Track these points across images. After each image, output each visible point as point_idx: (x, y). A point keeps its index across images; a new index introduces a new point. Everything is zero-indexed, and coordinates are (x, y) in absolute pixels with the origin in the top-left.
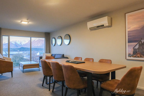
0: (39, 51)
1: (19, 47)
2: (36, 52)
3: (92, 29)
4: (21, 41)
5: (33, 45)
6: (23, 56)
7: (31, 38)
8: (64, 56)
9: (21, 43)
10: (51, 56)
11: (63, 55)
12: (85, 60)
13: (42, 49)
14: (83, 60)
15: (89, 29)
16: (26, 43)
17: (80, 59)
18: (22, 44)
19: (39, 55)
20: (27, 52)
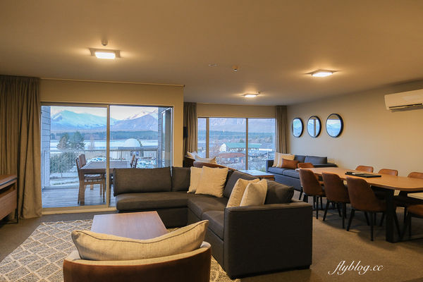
0: (226, 140)
3: (396, 109)
7: (247, 119)
8: (328, 162)
10: (295, 159)
11: (326, 159)
12: (379, 172)
14: (376, 172)
15: (388, 109)
17: (370, 170)
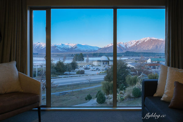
0: (151, 57)
1: (123, 51)
2: (146, 58)
4: (126, 43)
5: (142, 47)
6: (127, 64)
9: (126, 46)
13: (155, 53)
16: (132, 45)
18: (128, 47)
19: (150, 62)
20: (134, 58)
